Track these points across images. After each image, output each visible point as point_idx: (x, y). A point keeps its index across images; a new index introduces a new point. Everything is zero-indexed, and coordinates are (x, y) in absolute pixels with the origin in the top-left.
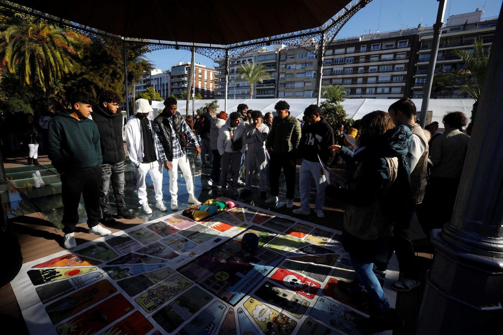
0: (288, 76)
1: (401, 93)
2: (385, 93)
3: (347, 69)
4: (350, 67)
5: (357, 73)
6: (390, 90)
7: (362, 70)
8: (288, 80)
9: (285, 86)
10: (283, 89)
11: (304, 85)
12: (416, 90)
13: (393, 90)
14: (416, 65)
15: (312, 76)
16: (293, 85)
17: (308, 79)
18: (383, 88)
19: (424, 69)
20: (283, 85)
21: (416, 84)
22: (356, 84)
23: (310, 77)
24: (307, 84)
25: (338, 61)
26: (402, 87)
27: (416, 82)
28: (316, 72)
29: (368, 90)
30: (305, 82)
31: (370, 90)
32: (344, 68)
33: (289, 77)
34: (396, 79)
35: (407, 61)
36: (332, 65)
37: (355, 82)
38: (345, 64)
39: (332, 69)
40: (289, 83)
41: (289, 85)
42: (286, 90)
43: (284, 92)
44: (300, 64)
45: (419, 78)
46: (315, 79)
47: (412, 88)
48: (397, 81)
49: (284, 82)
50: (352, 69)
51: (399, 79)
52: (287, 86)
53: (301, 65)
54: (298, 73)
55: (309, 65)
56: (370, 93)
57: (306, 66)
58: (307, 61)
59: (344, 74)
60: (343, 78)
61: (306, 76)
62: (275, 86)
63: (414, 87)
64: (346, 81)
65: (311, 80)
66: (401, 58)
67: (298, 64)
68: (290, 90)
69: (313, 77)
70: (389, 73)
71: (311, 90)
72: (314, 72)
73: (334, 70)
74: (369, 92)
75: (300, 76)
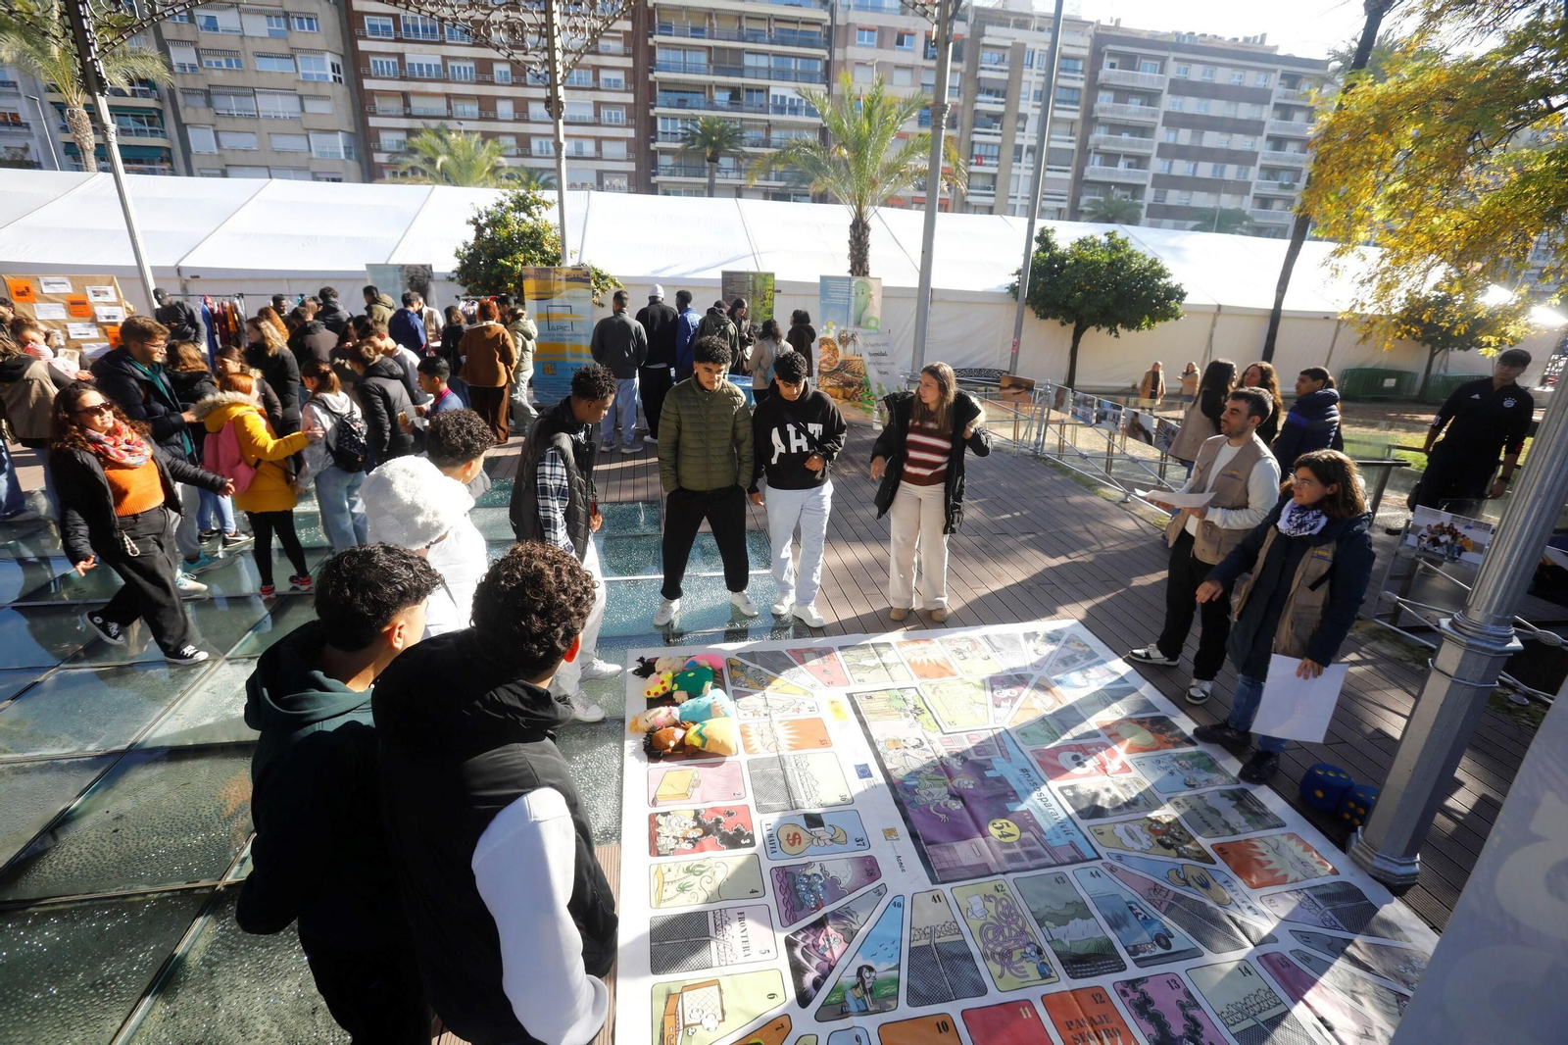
0: (213, 60)
1: (628, 160)
2: (585, 155)
3: (456, 64)
4: (465, 59)
5: (492, 83)
6: (599, 148)
7: (506, 73)
8: (218, 77)
9: (209, 104)
10: (205, 115)
11: (303, 109)
12: (664, 152)
13: (606, 147)
14: (651, 77)
15: (326, 76)
16: (249, 103)
17: (311, 86)
18: (579, 140)
19: (672, 91)
20: (200, 101)
21: (660, 136)
22: (495, 119)
23: (319, 76)
24: (311, 106)
25: (416, 29)
26: (628, 140)
27: (660, 128)
28: (338, 61)
29: (535, 144)
30: (301, 97)
31: (541, 144)
32: (445, 58)
33: (219, 64)
34: (610, 115)
35: (629, 62)
36: (398, 40)
37: (491, 115)
38: (442, 43)
39: (401, 56)
40: (229, 95)
41: (233, 103)
42: (222, 124)
43: (216, 133)
44: (259, 12)
45: (665, 117)
46: (338, 86)
47: (653, 147)
48: (613, 123)
49: (205, 87)
50: (472, 65)
51: (617, 115)
52: (221, 103)
53: (263, 19)
54: (260, 55)
55: (302, 27)
56: (545, 154)
57: (289, 27)
58: (288, 8)
59: (446, 81)
60: (448, 96)
61: (301, 71)
62: (160, 100)
63: (659, 145)
64: (460, 108)
65: (326, 90)
66: (611, 51)
67: (248, 12)
68: (243, 124)
69: (331, 79)
70: (588, 93)
71: (334, 132)
72: (329, 59)
73: (409, 59)
74: (541, 151)
75: (273, 66)
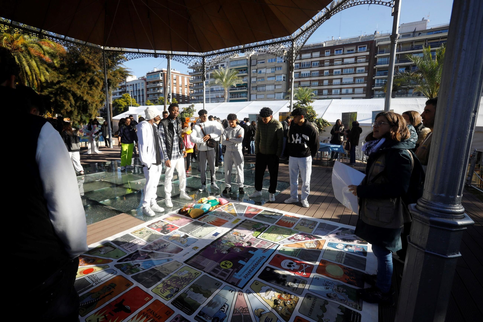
0: (259, 80)
1: (363, 93)
2: (349, 93)
3: (314, 72)
4: (316, 71)
5: (323, 76)
6: (354, 91)
7: (327, 73)
8: (259, 83)
9: (256, 89)
10: (255, 91)
11: (275, 88)
12: (376, 90)
13: (356, 91)
14: (375, 67)
15: (282, 80)
16: (264, 88)
17: (278, 82)
18: (347, 89)
19: (382, 71)
20: (255, 89)
21: (376, 85)
22: (323, 85)
23: (280, 80)
24: (277, 87)
25: (305, 65)
26: (364, 87)
27: (376, 82)
28: (285, 76)
29: (333, 91)
30: (275, 85)
31: (335, 91)
32: (311, 71)
33: (260, 80)
34: (358, 80)
35: (367, 64)
36: (300, 69)
37: (322, 84)
38: (311, 67)
39: (300, 72)
40: (260, 87)
41: (261, 88)
42: (258, 93)
43: (256, 95)
44: (270, 68)
45: (378, 79)
46: (284, 82)
47: (373, 89)
48: (359, 83)
49: (256, 85)
50: (318, 72)
51: (361, 80)
52: (259, 88)
53: (271, 69)
54: (268, 77)
55: (278, 69)
56: (336, 94)
57: (275, 70)
58: (276, 66)
59: (311, 77)
60: (310, 81)
61: (276, 79)
62: (248, 90)
63: (375, 88)
64: (313, 83)
65: (281, 83)
66: (361, 62)
67: (268, 68)
68: (262, 93)
69: (283, 80)
70: (352, 75)
71: (281, 92)
72: (283, 75)
73: (302, 73)
74: (335, 93)
75: (271, 79)
